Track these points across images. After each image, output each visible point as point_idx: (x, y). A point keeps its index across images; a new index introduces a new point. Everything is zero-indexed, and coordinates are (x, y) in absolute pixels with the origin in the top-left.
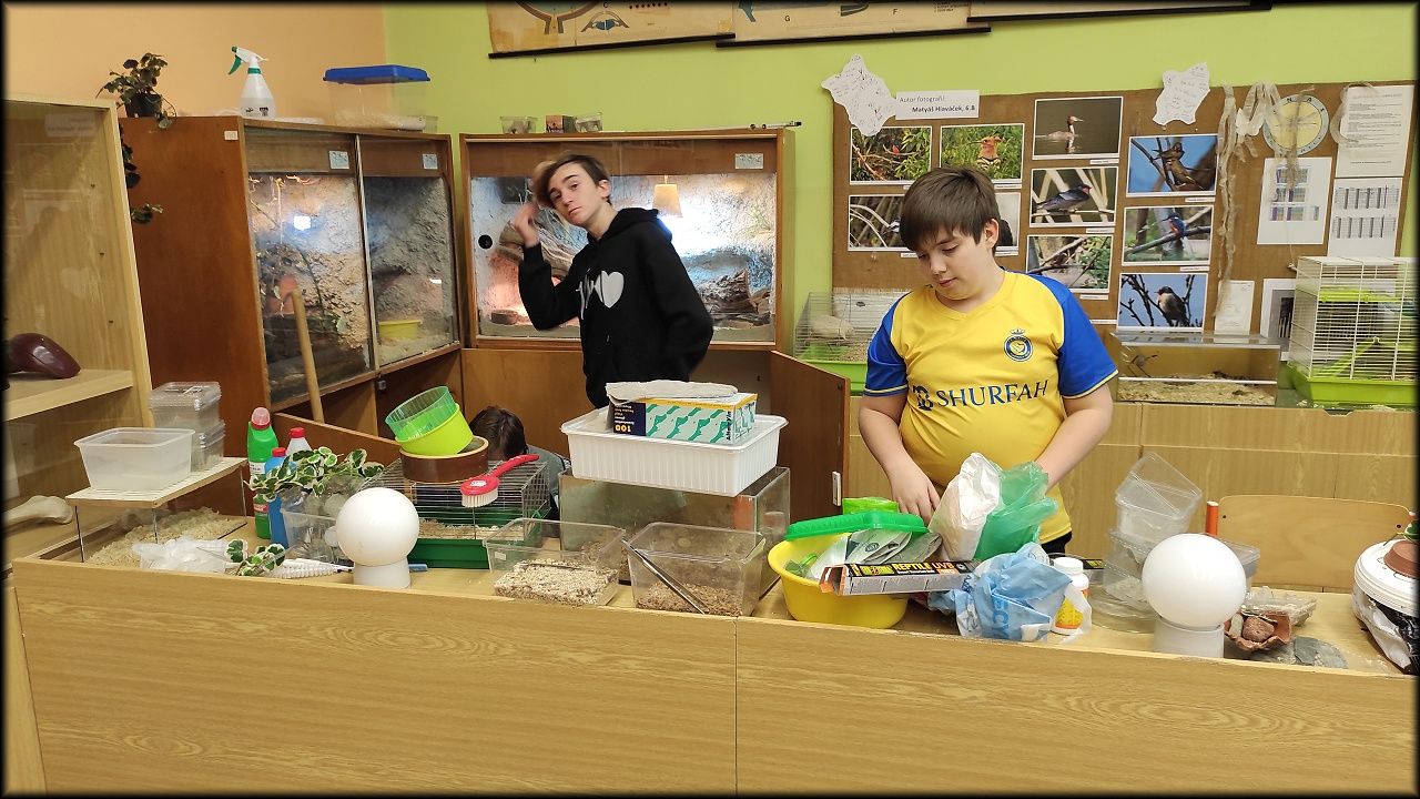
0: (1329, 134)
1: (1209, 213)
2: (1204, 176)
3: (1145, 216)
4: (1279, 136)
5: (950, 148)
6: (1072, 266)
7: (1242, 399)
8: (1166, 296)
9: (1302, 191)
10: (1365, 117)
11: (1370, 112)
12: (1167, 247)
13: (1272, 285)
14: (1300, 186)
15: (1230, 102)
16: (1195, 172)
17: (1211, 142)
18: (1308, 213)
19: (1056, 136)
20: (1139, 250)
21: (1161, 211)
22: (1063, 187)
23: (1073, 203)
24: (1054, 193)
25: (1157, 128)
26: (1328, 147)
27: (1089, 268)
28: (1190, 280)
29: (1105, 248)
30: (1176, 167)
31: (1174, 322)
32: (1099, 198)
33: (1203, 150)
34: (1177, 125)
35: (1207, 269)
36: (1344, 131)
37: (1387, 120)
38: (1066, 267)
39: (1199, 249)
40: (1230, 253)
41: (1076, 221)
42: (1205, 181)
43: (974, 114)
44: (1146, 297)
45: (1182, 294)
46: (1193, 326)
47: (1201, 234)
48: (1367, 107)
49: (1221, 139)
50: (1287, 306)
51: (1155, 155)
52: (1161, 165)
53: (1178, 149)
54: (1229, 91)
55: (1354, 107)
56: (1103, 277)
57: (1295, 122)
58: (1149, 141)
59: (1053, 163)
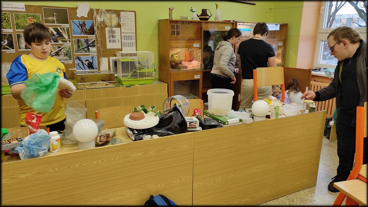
0: (119, 23)
1: (94, 41)
2: (92, 31)
3: (78, 41)
4: (108, 22)
5: (18, 20)
6: (61, 55)
7: (108, 86)
8: (87, 62)
9: (115, 36)
10: (125, 19)
11: (127, 18)
13: (112, 58)
14: (114, 34)
15: (95, 13)
16: (89, 30)
17: (92, 23)
18: (117, 41)
19: (50, 18)
20: (79, 50)
21: (83, 40)
22: (55, 33)
24: (53, 34)
25: (78, 18)
26: (119, 26)
28: (93, 57)
29: (69, 49)
30: (84, 29)
31: (90, 68)
33: (91, 25)
34: (83, 18)
35: (96, 55)
36: (122, 22)
37: (130, 20)
38: (60, 55)
39: (93, 50)
40: (101, 51)
41: (60, 42)
42: (92, 33)
43: (24, 10)
44: (82, 62)
45: (91, 61)
46: (95, 69)
47: (93, 46)
48: (126, 17)
49: (94, 22)
50: (115, 63)
51: (79, 25)
52: (81, 28)
54: (94, 10)
55: (123, 16)
56: (70, 57)
57: (111, 19)
58: (76, 21)
59: (51, 26)
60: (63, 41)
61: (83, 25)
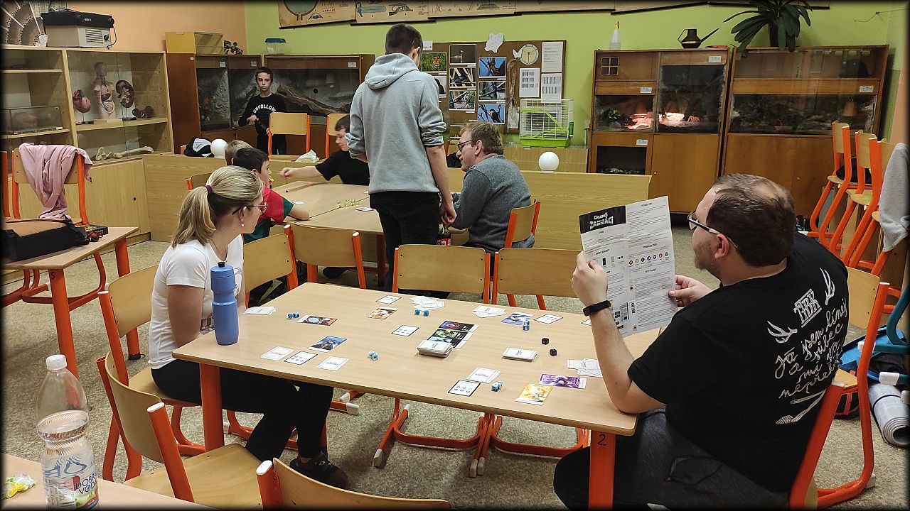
0: (538, 60)
1: (504, 84)
2: (502, 71)
3: (485, 84)
4: (524, 60)
8: (492, 112)
9: (532, 78)
10: (549, 52)
12: (492, 95)
16: (499, 70)
17: (504, 60)
19: (456, 57)
20: (483, 96)
21: (490, 83)
22: (460, 75)
23: (462, 80)
24: (456, 76)
25: (487, 54)
27: (469, 102)
29: (473, 95)
30: (493, 68)
31: (496, 121)
32: (471, 80)
33: (501, 63)
34: (492, 53)
35: (505, 103)
36: (543, 58)
37: (556, 53)
38: (462, 102)
39: (502, 95)
40: (511, 98)
41: (464, 86)
42: (502, 73)
43: (431, 49)
44: (486, 112)
47: (502, 91)
48: (549, 49)
51: (487, 64)
52: (489, 67)
53: (493, 61)
54: (509, 43)
55: (546, 49)
56: (472, 105)
57: (529, 53)
58: (485, 59)
59: (456, 66)
60: (466, 85)
61: (492, 63)
